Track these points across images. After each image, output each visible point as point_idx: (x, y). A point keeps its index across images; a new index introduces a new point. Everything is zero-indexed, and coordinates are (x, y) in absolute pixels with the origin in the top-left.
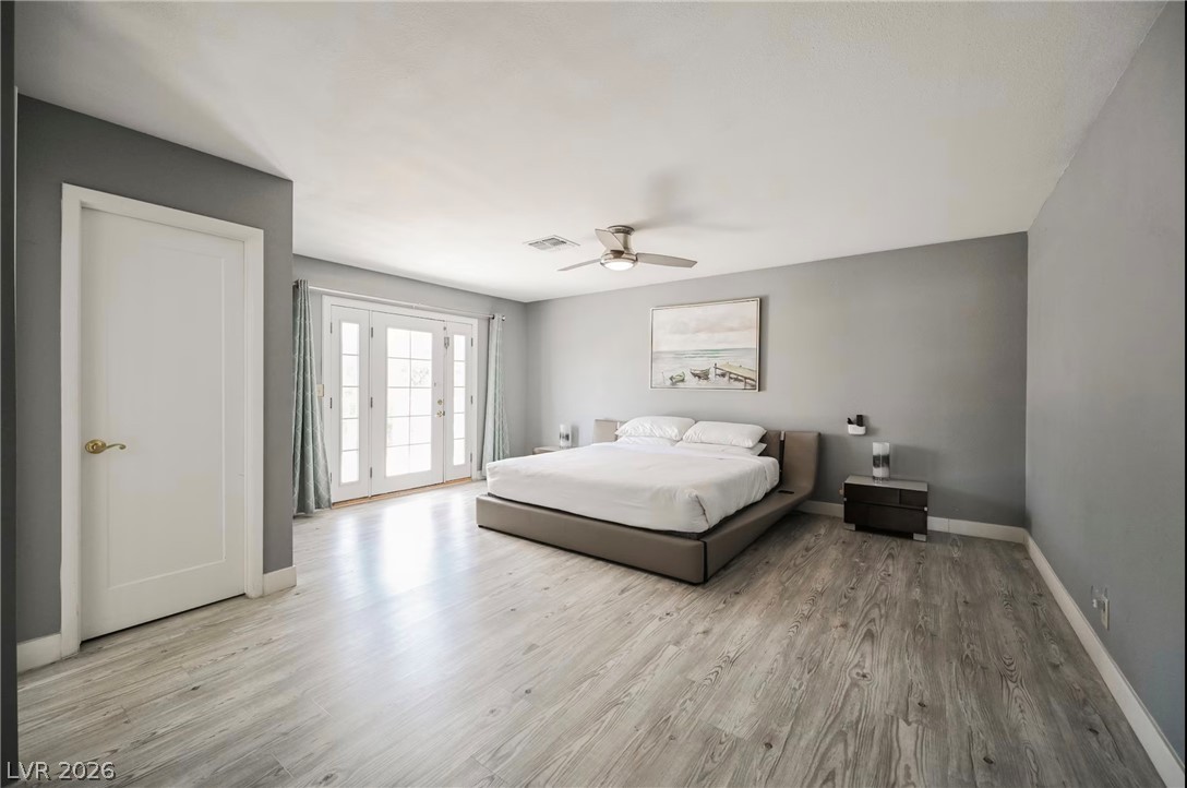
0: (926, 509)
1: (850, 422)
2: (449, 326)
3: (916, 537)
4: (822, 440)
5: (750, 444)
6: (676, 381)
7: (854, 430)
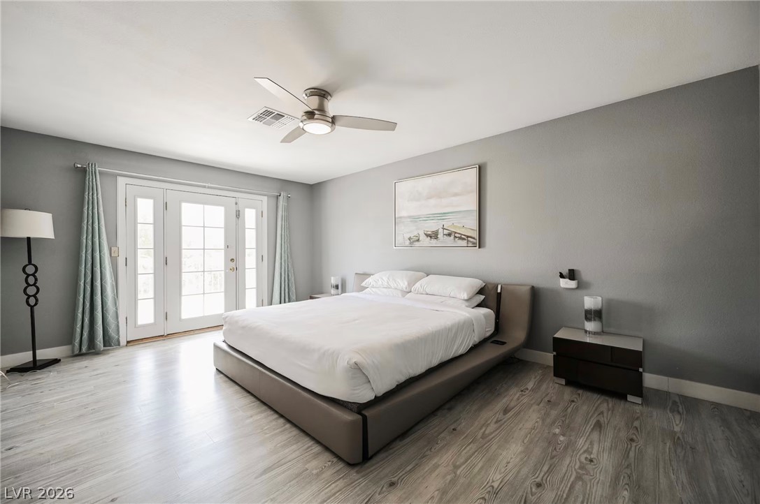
0: (641, 370)
1: (562, 276)
2: (240, 202)
3: (630, 398)
4: (535, 293)
5: (465, 296)
6: (414, 240)
7: (566, 283)
